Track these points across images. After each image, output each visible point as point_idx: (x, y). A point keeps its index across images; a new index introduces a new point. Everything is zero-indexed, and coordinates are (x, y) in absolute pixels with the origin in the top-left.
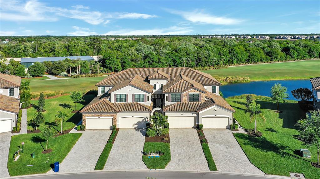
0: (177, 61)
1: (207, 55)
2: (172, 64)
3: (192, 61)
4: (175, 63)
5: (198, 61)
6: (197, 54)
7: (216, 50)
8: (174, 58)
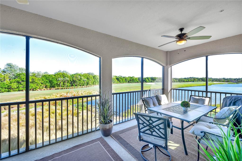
0: (53, 82)
1: (79, 78)
2: (48, 84)
3: (68, 83)
4: (51, 84)
5: (73, 83)
6: (72, 77)
7: (85, 76)
8: (51, 79)
